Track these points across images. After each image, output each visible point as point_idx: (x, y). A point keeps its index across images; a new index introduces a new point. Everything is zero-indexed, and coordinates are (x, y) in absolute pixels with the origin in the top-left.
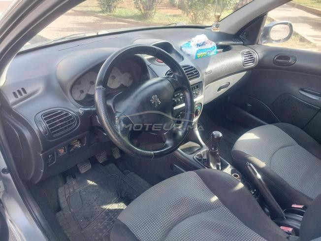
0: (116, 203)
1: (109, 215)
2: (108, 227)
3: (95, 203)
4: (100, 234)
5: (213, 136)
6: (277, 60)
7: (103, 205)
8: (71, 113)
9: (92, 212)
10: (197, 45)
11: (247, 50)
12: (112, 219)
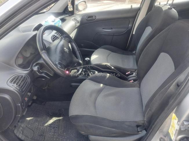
0: (50, 119)
1: (52, 127)
2: (56, 131)
3: (39, 126)
4: (55, 137)
5: (86, 60)
6: (88, 19)
7: (45, 124)
8: (24, 75)
9: (42, 131)
10: (52, 21)
11: (73, 18)
12: (55, 127)
